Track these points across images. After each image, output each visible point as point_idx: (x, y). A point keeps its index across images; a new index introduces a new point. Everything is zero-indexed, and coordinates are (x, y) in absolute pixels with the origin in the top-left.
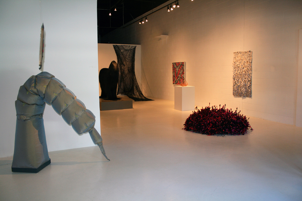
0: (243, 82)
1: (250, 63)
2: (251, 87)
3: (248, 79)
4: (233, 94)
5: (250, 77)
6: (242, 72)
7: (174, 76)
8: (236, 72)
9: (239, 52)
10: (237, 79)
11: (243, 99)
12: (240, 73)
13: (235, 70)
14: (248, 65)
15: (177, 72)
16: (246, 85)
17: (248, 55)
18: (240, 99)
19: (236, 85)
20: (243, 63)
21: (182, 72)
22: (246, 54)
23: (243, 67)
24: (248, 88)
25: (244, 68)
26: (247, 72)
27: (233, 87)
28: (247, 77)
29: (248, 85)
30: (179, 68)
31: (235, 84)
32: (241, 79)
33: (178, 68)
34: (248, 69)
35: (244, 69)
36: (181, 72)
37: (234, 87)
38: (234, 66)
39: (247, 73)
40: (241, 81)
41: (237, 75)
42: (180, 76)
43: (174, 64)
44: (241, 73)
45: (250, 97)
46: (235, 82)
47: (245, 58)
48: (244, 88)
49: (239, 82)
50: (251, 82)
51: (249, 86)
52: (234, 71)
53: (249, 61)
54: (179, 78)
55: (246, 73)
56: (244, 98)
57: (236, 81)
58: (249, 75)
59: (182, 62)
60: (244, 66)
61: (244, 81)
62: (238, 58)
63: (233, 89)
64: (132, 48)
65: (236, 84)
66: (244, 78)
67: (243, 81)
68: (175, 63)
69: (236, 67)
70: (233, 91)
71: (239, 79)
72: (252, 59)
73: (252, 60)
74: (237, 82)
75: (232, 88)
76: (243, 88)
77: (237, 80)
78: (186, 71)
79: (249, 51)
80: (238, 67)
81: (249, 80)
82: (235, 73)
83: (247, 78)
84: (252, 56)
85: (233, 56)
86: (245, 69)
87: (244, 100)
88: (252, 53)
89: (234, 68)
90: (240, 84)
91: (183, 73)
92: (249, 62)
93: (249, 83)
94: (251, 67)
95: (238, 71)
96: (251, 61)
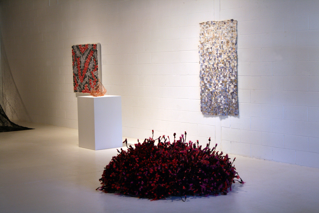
0: (221, 84)
1: (233, 44)
2: (237, 95)
3: (230, 77)
4: (202, 111)
5: (234, 73)
6: (217, 64)
7: (75, 75)
8: (206, 64)
9: (210, 23)
10: (208, 78)
11: (221, 119)
12: (213, 65)
13: (203, 59)
14: (230, 49)
15: (82, 65)
16: (226, 91)
17: (229, 29)
18: (215, 120)
19: (207, 91)
20: (218, 45)
21: (94, 65)
22: (225, 26)
23: (219, 52)
24: (231, 97)
25: (221, 54)
26: (227, 63)
27: (201, 95)
28: (227, 73)
29: (232, 91)
30: (87, 58)
31: (204, 88)
32: (217, 78)
33: (84, 57)
34: (229, 56)
35: (222, 56)
36: (91, 66)
37: (203, 95)
38: (201, 51)
39: (228, 66)
40: (217, 82)
41: (207, 70)
42: (88, 74)
43: (75, 48)
44: (215, 66)
45: (236, 114)
46: (205, 84)
47: (224, 34)
48: (222, 97)
49: (212, 85)
50: (237, 83)
51: (233, 92)
52: (202, 62)
53: (232, 41)
54: (86, 79)
55: (225, 65)
56: (222, 117)
57: (206, 82)
58: (233, 70)
59: (93, 45)
60: (221, 52)
61: (223, 81)
62: (208, 34)
63: (201, 99)
65: (206, 88)
66: (221, 76)
67: (221, 82)
68: (77, 46)
69: (205, 54)
70: (201, 102)
71: (212, 77)
72: (237, 36)
73: (237, 38)
74: (208, 85)
75: (199, 97)
76: (220, 96)
77: (209, 80)
78: (102, 64)
79: (230, 20)
80: (210, 53)
81: (231, 80)
82: (204, 67)
83: (228, 75)
84: (237, 30)
85: (198, 29)
86: (224, 57)
87: (223, 121)
88: (237, 24)
89: (202, 56)
90: (214, 89)
91: (95, 68)
92: (230, 42)
93: (232, 86)
94: (236, 53)
95: (210, 62)
96: (234, 41)
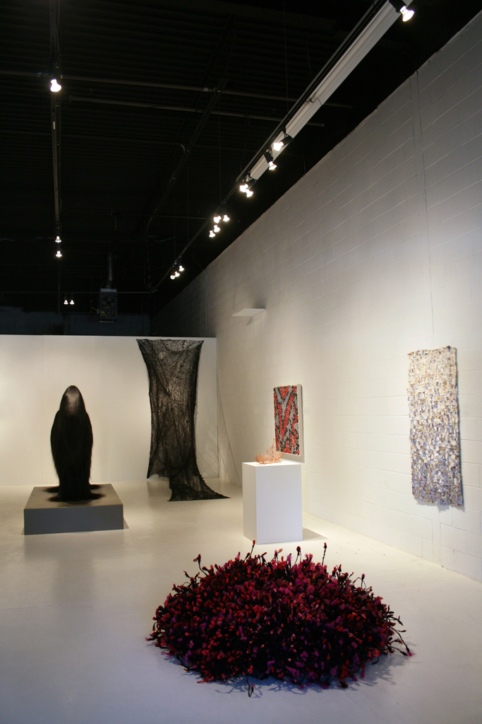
0: (438, 452)
1: (452, 386)
2: (460, 472)
3: (449, 442)
4: (414, 493)
5: (454, 435)
6: (433, 418)
7: (277, 428)
8: (418, 418)
9: (421, 353)
10: (421, 441)
11: (440, 510)
12: (427, 420)
13: (414, 410)
14: (448, 395)
15: (283, 414)
16: (444, 464)
17: (446, 361)
18: (432, 510)
19: (420, 461)
20: (432, 387)
21: (294, 415)
22: (441, 356)
23: (434, 400)
24: (450, 474)
25: (436, 402)
26: (445, 417)
27: (412, 467)
28: (445, 434)
29: (452, 465)
30: (287, 404)
31: (416, 459)
32: (432, 443)
33: (285, 403)
34: (447, 406)
35: (439, 406)
36: (291, 417)
37: (415, 467)
38: (411, 399)
39: (446, 422)
40: (432, 448)
41: (420, 427)
42: (289, 427)
43: (277, 390)
44: (430, 421)
45: (460, 505)
46: (418, 450)
47: (439, 369)
48: (440, 473)
49: (427, 452)
50: (459, 451)
51: (454, 467)
52: (412, 415)
53: (450, 381)
54: (288, 434)
55: (443, 421)
56: (442, 506)
57: (419, 448)
58: (453, 430)
59: (293, 387)
60: (436, 400)
61: (440, 447)
62: (420, 370)
63: (412, 474)
64: (190, 348)
65: (419, 457)
66: (438, 439)
67: (437, 449)
68: (278, 389)
69: (417, 403)
70: (413, 480)
71: (427, 440)
72: (457, 372)
73: (457, 377)
74: (421, 453)
75: (410, 470)
76: (437, 473)
77: (422, 444)
78: (304, 413)
79: (445, 347)
80: (423, 401)
81: (451, 446)
82: (415, 423)
83: (446, 438)
84: (456, 364)
85: (407, 363)
86: (441, 407)
87: (442, 512)
88: (456, 353)
89: (412, 405)
90: (429, 459)
91: (296, 420)
92: (448, 383)
93: (453, 457)
94: (457, 400)
95: (423, 415)
96: (454, 383)
